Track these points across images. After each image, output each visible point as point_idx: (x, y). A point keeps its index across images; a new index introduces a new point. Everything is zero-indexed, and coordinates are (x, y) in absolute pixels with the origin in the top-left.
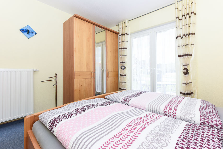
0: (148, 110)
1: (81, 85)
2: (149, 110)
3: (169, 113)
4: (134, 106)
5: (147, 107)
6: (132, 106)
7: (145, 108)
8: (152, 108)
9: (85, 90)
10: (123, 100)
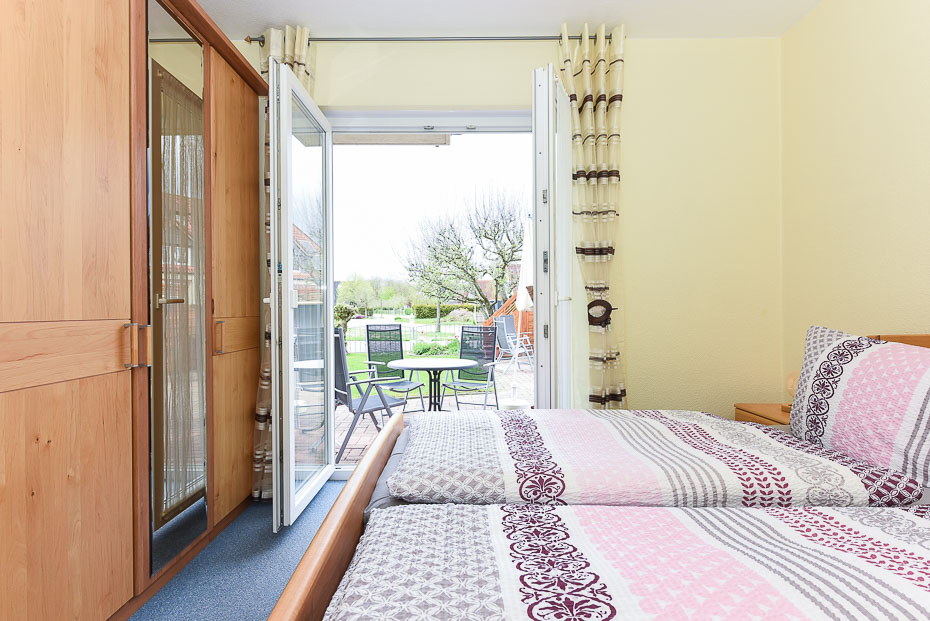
0: (677, 501)
1: (44, 440)
2: (681, 497)
3: (763, 490)
4: (601, 501)
5: (665, 486)
6: (591, 500)
7: (659, 495)
8: (693, 488)
9: (78, 477)
10: (528, 483)
